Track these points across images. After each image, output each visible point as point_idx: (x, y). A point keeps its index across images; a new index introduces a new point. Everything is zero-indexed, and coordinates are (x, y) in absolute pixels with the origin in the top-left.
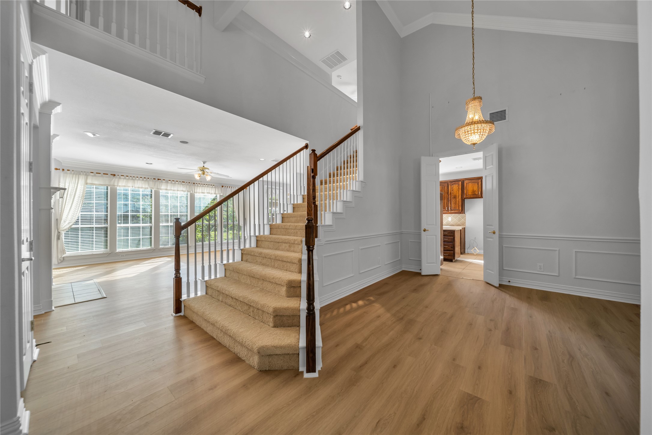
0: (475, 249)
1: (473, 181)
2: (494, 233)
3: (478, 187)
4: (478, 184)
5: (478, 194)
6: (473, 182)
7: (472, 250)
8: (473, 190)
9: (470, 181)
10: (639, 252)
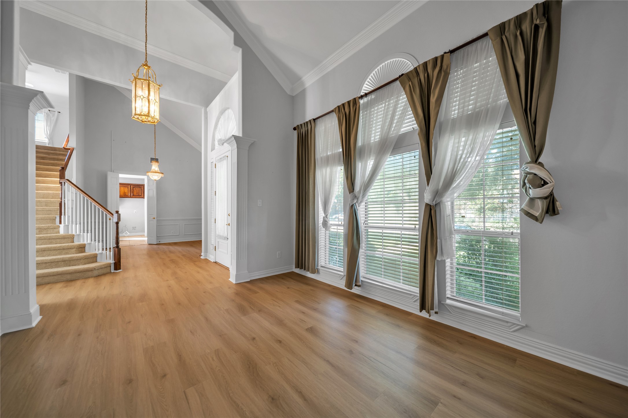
0: (126, 233)
1: (124, 185)
2: (154, 218)
3: (128, 190)
4: (128, 188)
5: (128, 195)
6: (124, 187)
7: (124, 234)
8: (124, 192)
9: (122, 185)
10: (202, 222)
